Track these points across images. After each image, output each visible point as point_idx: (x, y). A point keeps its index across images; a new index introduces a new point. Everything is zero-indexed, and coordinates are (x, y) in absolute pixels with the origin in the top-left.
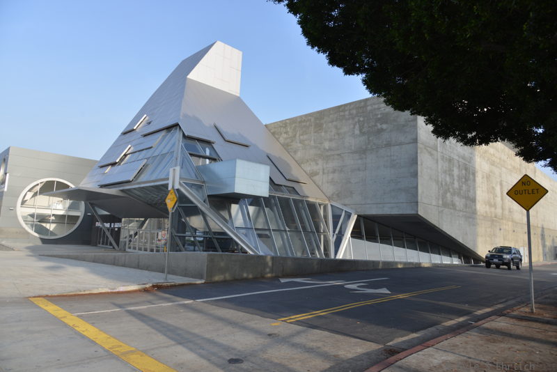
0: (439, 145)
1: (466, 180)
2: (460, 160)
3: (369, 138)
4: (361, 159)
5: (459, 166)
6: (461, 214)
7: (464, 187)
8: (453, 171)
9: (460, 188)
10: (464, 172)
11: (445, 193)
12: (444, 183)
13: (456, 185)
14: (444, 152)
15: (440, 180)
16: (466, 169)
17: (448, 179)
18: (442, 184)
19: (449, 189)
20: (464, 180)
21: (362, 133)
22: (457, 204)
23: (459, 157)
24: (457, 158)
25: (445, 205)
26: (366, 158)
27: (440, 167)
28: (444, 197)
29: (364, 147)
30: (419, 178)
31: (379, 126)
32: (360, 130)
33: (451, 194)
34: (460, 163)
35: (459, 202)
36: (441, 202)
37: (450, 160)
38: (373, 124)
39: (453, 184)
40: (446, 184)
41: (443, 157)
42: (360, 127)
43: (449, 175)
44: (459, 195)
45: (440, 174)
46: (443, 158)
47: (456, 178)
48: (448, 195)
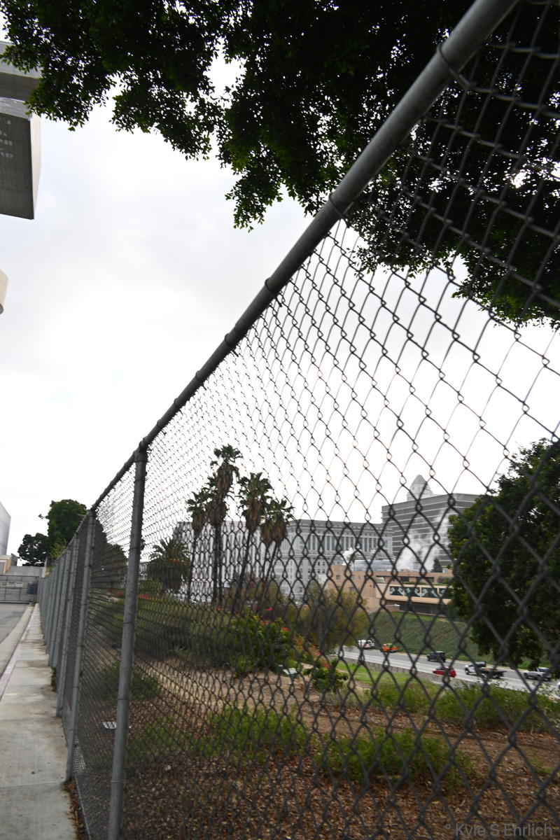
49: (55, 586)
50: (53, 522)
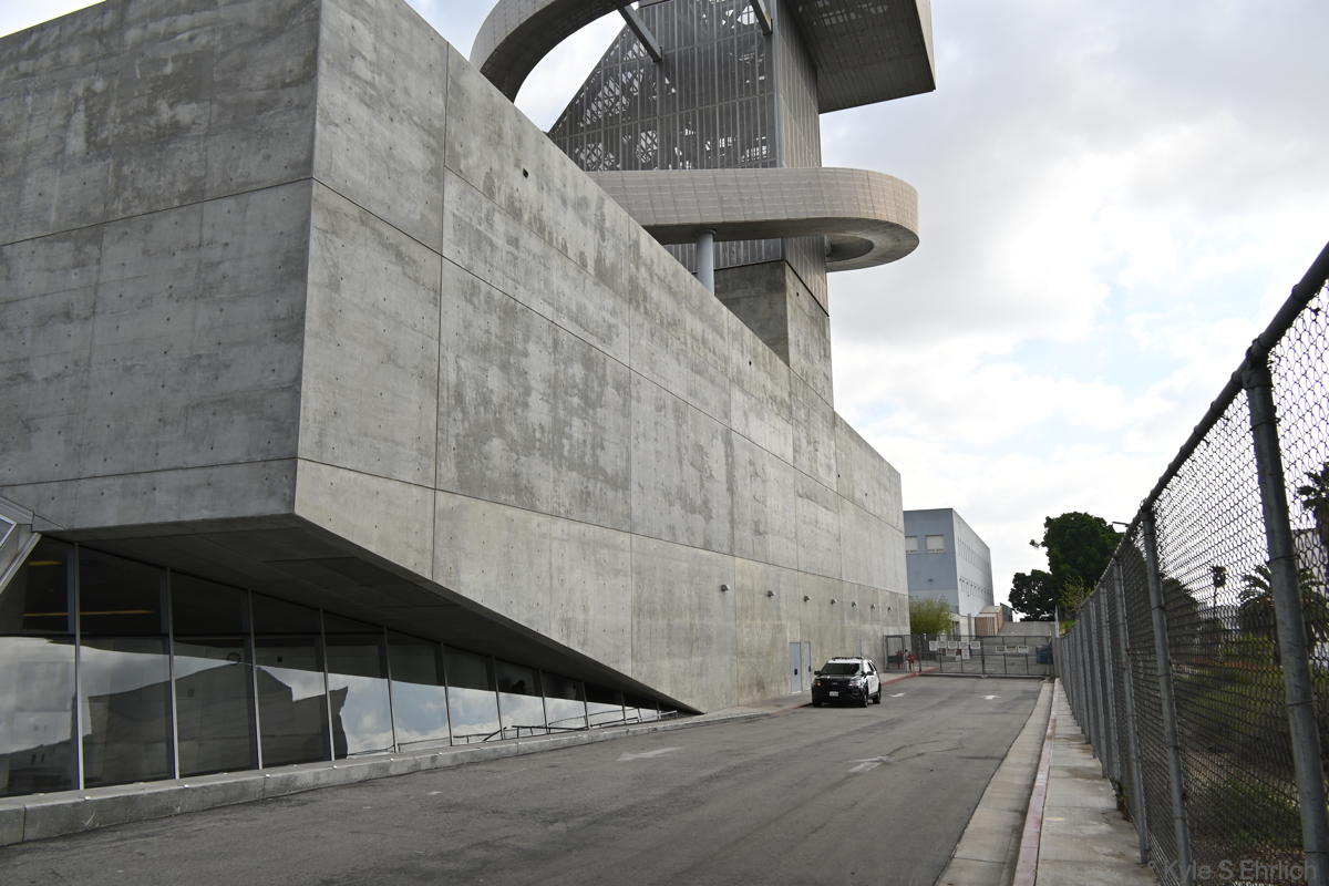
0: (448, 234)
1: (590, 403)
2: (564, 322)
3: (119, 165)
4: (80, 264)
5: (556, 343)
6: (560, 526)
7: (577, 428)
8: (526, 354)
9: (559, 428)
10: (577, 371)
11: (480, 435)
12: (470, 395)
13: (539, 411)
14: (480, 268)
15: (451, 376)
16: (588, 363)
17: (495, 381)
18: (460, 398)
19: (499, 422)
20: (576, 400)
21: (97, 148)
22: (544, 488)
23: (558, 310)
24: (548, 311)
25: (472, 485)
26: (98, 261)
27: (452, 322)
28: (470, 448)
29: (97, 211)
30: (309, 342)
31: (165, 112)
32: (90, 134)
33: (512, 446)
34: (564, 337)
35: (550, 482)
36: (449, 471)
37: (511, 312)
38: (144, 103)
39: (526, 405)
40: (485, 401)
41: (475, 289)
42: (90, 117)
43: (505, 367)
44: (552, 452)
45: (451, 356)
46: (470, 293)
47: (536, 384)
48: (496, 444)
49: (1086, 649)
50: (1055, 550)
